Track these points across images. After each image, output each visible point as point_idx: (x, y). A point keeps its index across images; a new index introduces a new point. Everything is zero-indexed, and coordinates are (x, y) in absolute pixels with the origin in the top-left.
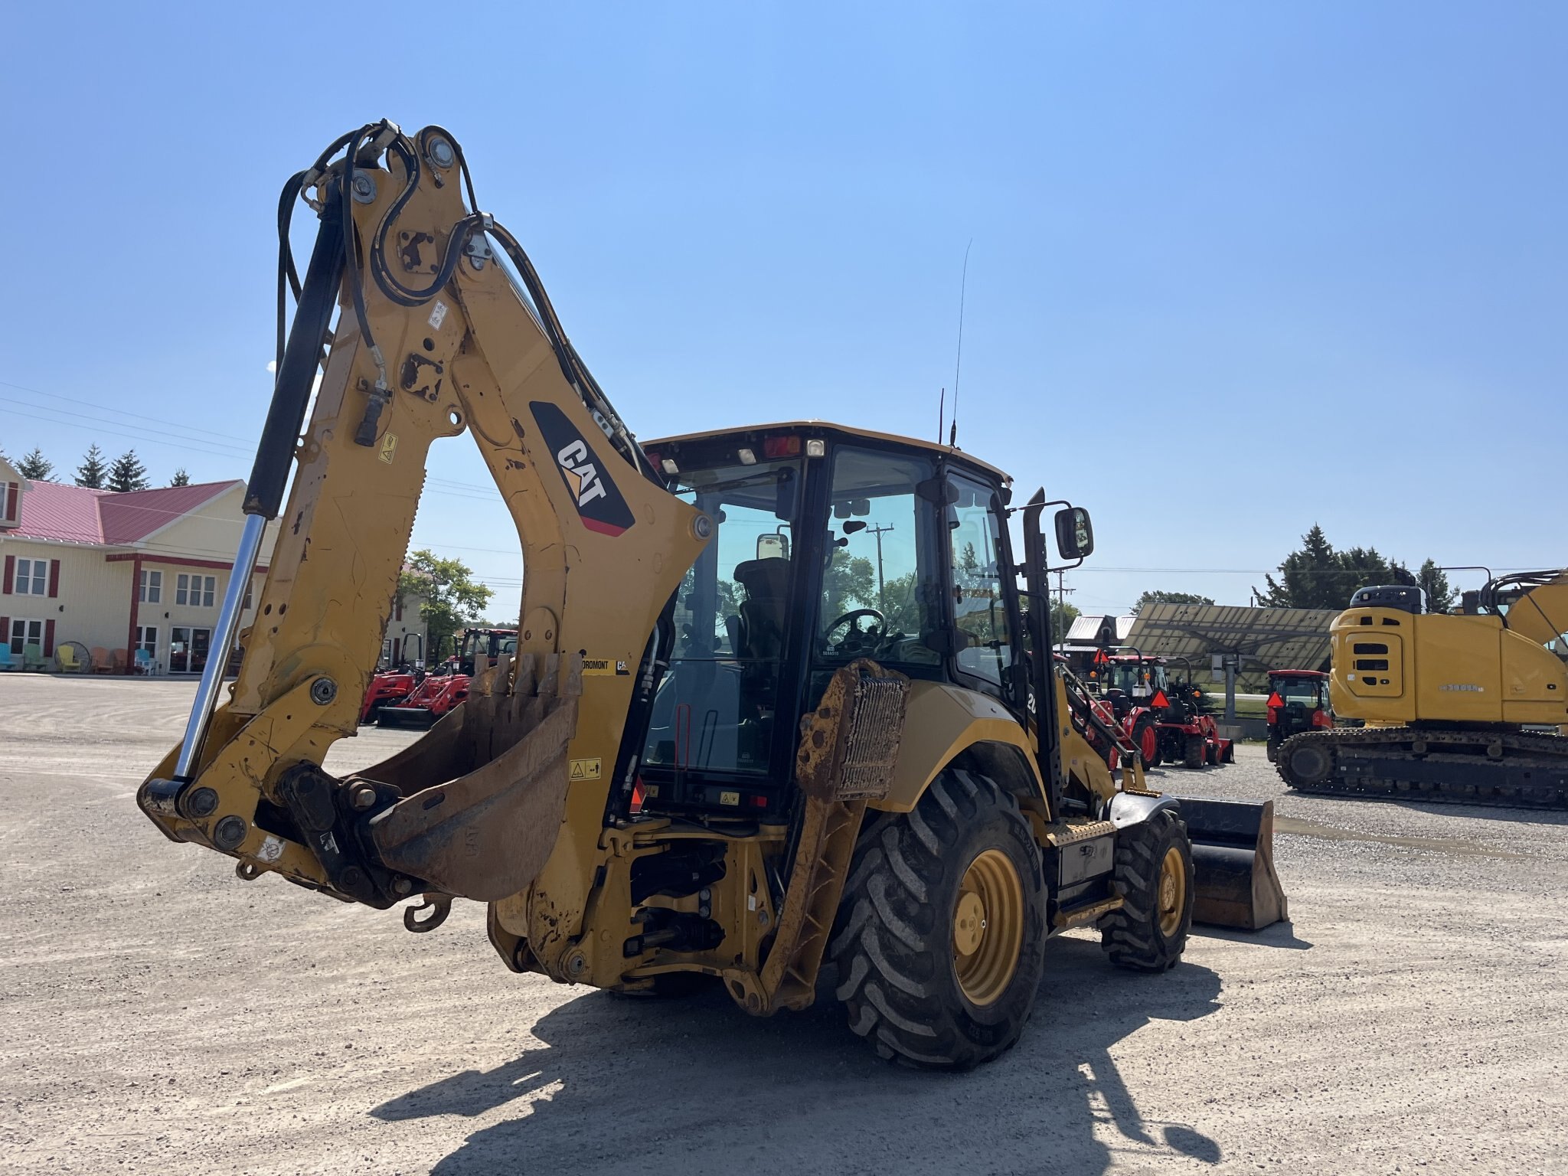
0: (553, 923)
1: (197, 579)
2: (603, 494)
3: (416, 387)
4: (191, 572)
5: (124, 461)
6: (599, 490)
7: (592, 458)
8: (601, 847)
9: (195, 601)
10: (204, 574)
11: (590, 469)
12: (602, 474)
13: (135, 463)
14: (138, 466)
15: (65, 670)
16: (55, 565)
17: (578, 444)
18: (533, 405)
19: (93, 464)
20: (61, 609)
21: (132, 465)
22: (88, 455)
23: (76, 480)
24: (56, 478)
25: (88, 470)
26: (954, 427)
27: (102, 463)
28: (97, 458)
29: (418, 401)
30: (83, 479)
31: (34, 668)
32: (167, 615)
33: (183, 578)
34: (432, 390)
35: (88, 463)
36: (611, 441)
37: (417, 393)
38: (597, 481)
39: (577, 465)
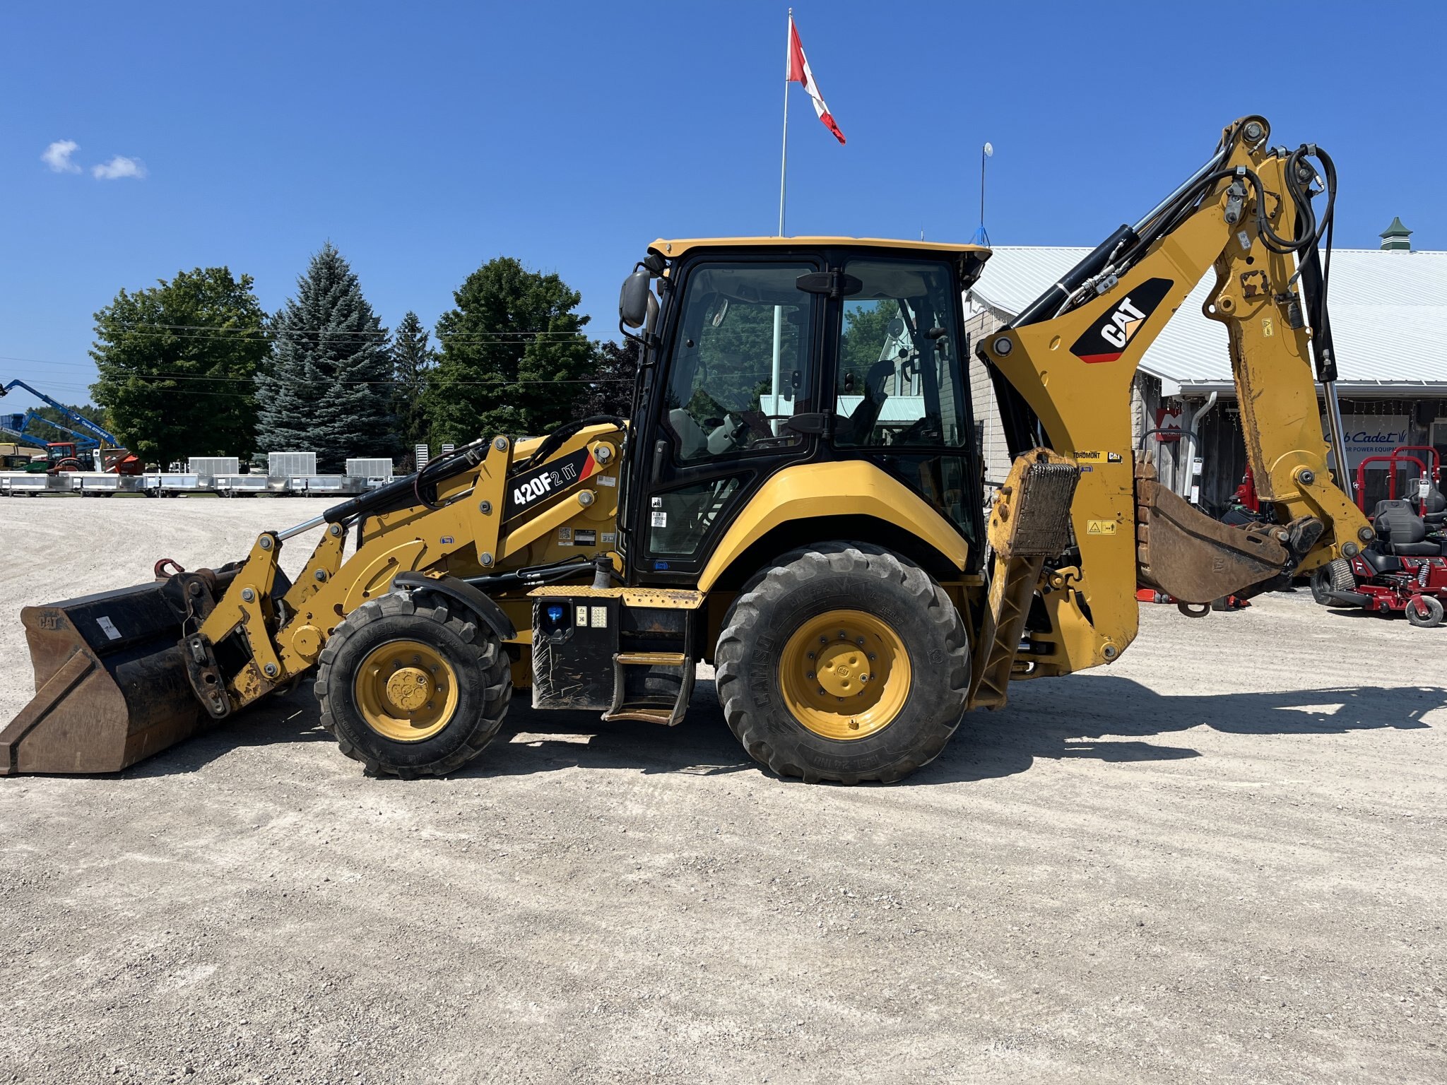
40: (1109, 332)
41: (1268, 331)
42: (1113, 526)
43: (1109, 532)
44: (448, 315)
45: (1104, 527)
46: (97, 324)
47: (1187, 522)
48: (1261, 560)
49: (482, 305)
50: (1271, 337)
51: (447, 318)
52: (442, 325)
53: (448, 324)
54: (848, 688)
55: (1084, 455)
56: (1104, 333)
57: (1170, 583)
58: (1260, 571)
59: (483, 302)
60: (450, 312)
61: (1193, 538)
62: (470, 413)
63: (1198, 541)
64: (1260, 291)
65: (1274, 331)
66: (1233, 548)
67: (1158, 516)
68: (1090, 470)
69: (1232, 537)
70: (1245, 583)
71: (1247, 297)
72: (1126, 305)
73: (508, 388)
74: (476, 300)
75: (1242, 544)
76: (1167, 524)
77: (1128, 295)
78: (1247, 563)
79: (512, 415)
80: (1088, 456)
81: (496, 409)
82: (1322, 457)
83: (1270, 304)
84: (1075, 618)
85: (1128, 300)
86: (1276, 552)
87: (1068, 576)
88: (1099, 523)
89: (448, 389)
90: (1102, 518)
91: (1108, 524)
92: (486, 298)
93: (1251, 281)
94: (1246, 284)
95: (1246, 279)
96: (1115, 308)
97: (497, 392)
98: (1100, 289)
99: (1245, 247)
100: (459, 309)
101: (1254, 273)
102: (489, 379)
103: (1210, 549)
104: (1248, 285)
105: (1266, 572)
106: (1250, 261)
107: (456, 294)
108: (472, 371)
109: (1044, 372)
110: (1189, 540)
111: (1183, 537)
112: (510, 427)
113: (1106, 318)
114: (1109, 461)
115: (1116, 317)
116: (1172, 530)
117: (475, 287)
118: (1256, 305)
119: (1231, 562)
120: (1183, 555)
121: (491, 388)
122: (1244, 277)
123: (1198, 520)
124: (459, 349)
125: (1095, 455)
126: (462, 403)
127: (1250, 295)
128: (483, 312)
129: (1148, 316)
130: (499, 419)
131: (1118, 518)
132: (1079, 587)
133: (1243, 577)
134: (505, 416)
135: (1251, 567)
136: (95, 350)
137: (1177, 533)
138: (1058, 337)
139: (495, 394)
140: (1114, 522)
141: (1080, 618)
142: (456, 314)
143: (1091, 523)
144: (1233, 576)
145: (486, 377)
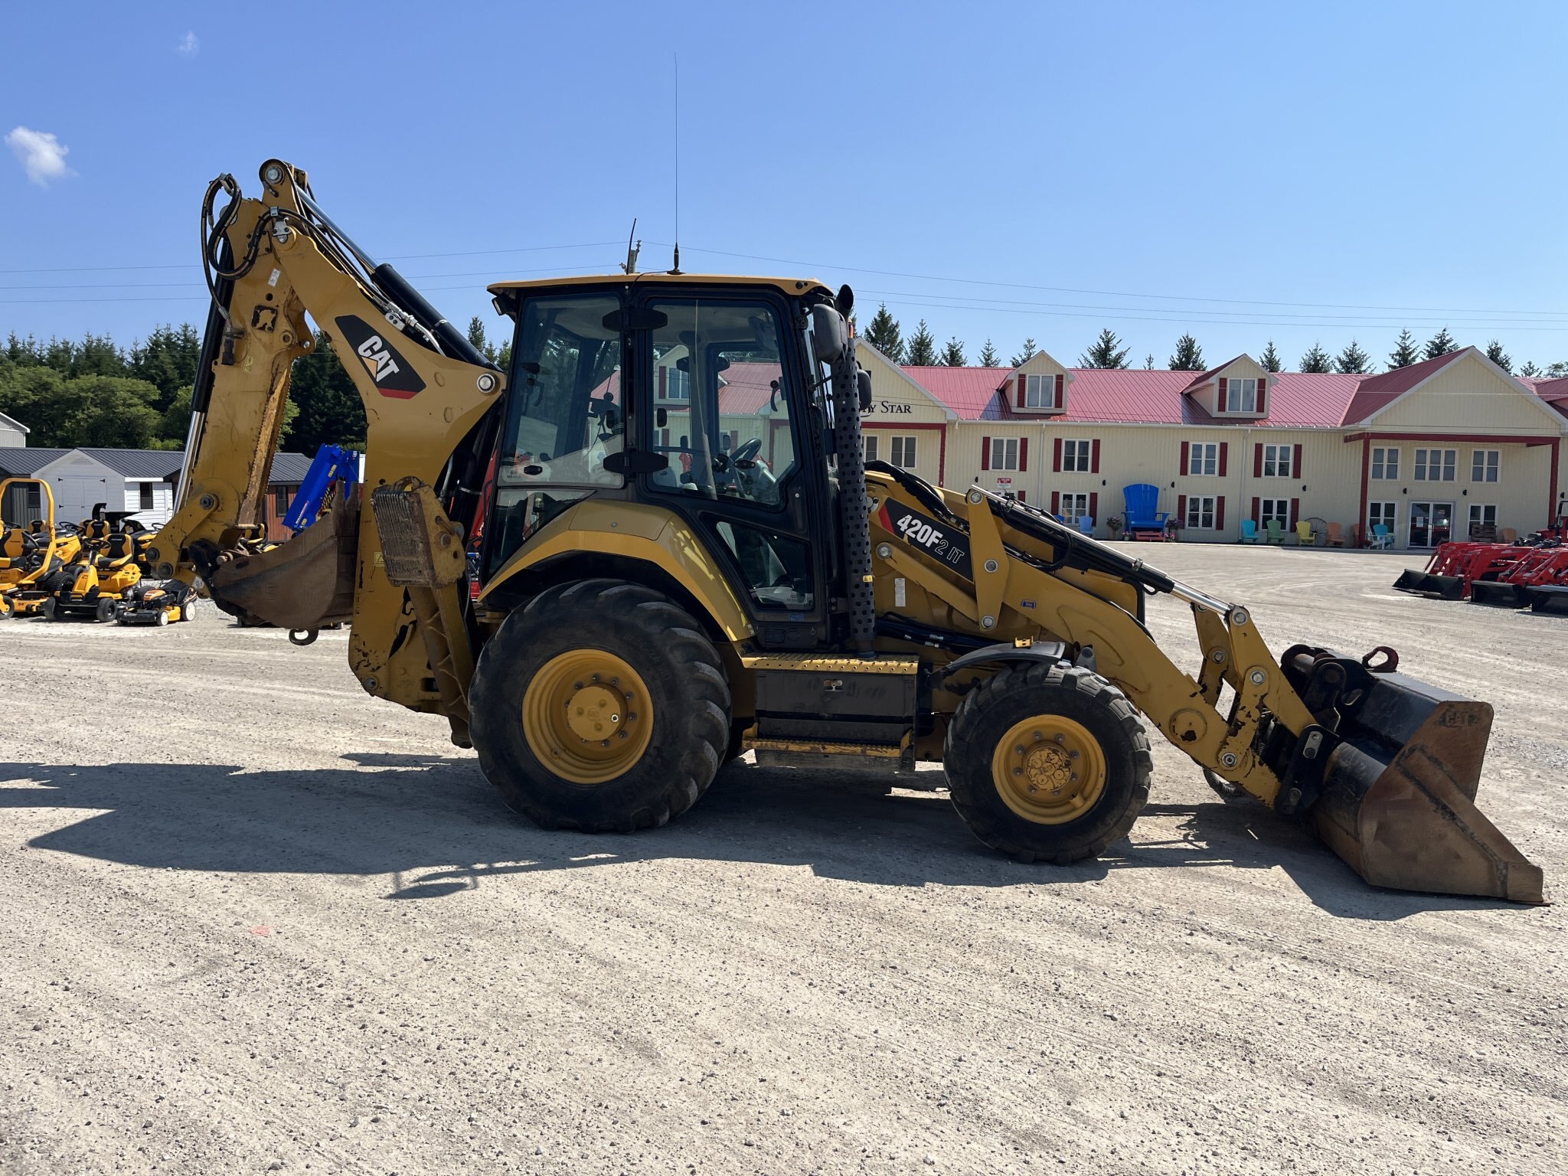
0: (365, 655)
1: (1436, 454)
2: (397, 370)
3: (259, 325)
4: (1429, 447)
5: (1437, 341)
6: (393, 367)
7: (386, 346)
8: (404, 612)
9: (1434, 476)
10: (1443, 448)
11: (386, 355)
12: (396, 356)
13: (1449, 341)
14: (1451, 344)
15: (1301, 543)
16: (1298, 449)
17: (375, 338)
18: (340, 321)
19: (1404, 349)
20: (1304, 488)
21: (1445, 344)
22: (1399, 340)
23: (1390, 366)
24: (1372, 367)
25: (1400, 355)
26: (676, 251)
27: (1413, 346)
28: (1408, 343)
29: (262, 332)
30: (1396, 364)
31: (1277, 542)
32: (1405, 491)
33: (1421, 454)
34: (269, 324)
35: (1399, 348)
36: (403, 331)
37: (260, 329)
38: (392, 362)
39: (374, 353)
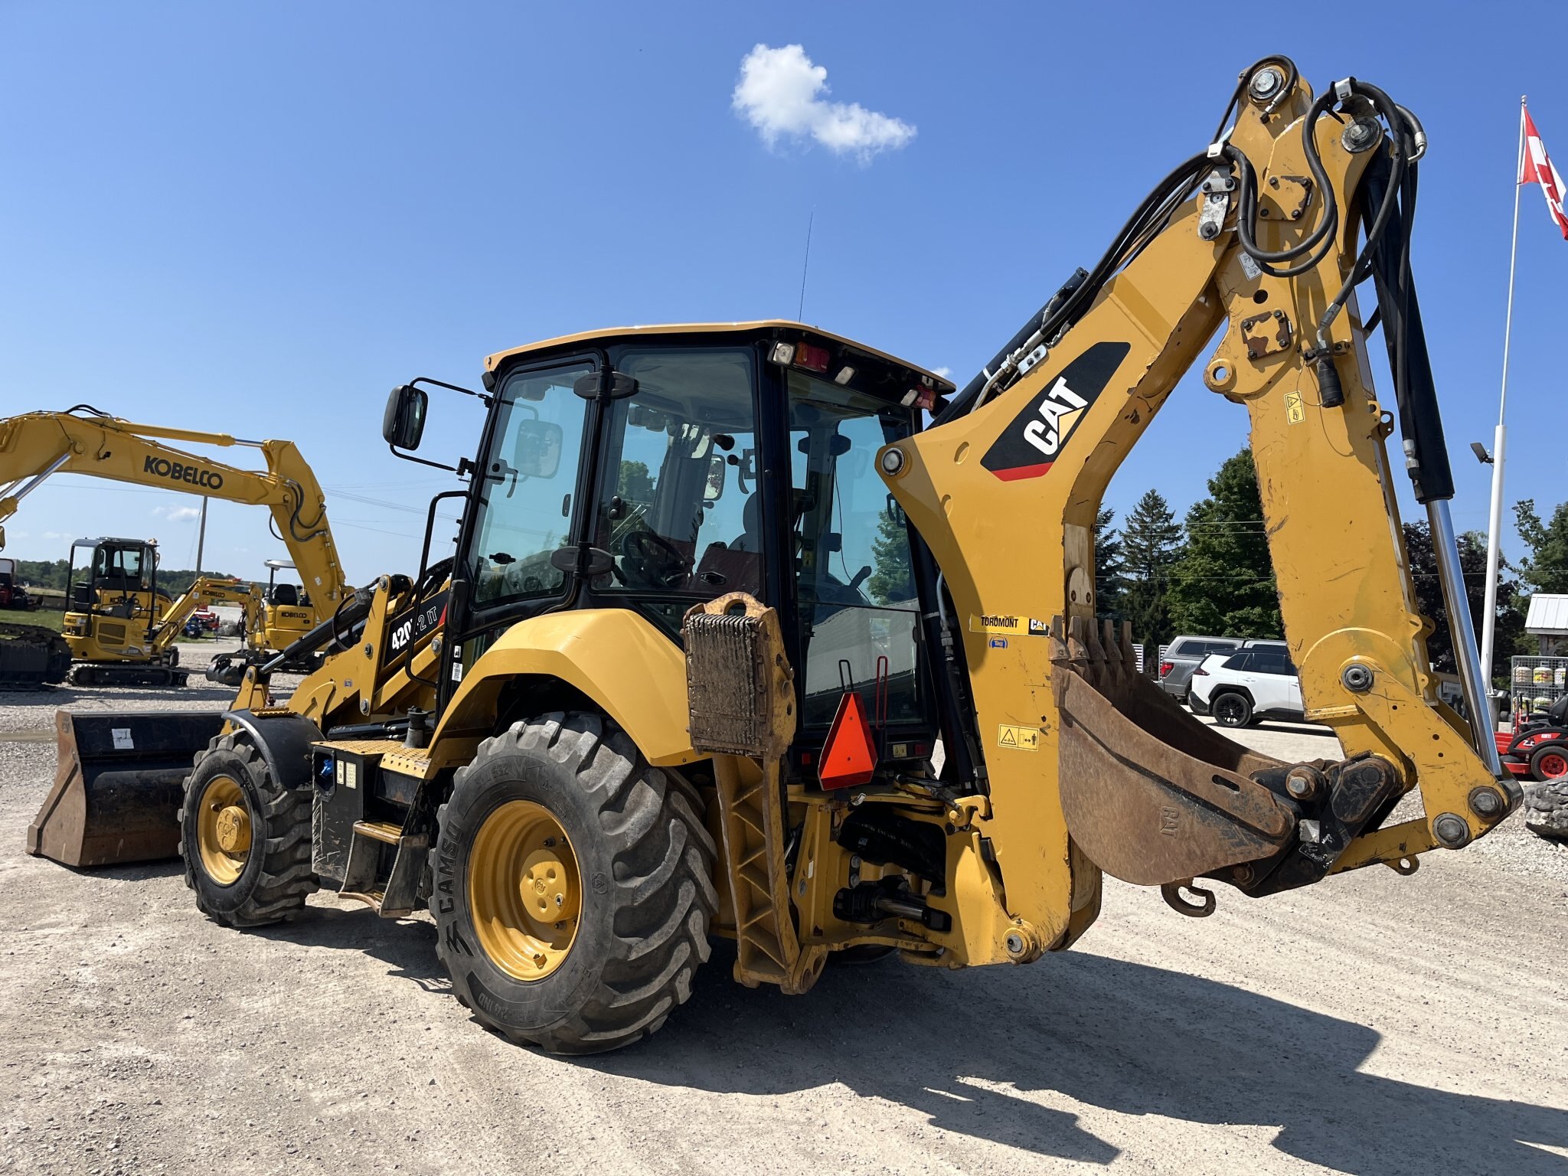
40: (1034, 432)
41: (1296, 414)
42: (1034, 738)
43: (1029, 745)
44: (1199, 506)
45: (1022, 736)
46: (881, 521)
47: (1112, 740)
48: (1243, 824)
49: (1235, 493)
50: (1302, 423)
51: (1198, 508)
52: (1192, 517)
53: (1199, 515)
54: (543, 910)
55: (996, 621)
56: (1028, 435)
57: (1090, 842)
58: (1241, 843)
59: (1236, 490)
60: (1201, 502)
61: (1126, 768)
62: (1213, 614)
63: (1133, 775)
64: (1273, 345)
65: (1306, 412)
66: (1190, 794)
67: (1070, 725)
68: (1004, 645)
69: (1187, 773)
70: (1215, 862)
71: (1253, 358)
72: (1060, 389)
73: (1257, 585)
74: (1229, 488)
75: (1204, 788)
76: (1086, 739)
77: (1062, 374)
78: (1217, 827)
79: (1260, 616)
80: (1001, 623)
81: (1243, 609)
82: (1403, 643)
83: (1299, 367)
84: (979, 879)
85: (1062, 381)
86: (1266, 810)
87: (972, 810)
88: (1014, 730)
89: (1189, 586)
90: (1019, 723)
91: (1028, 733)
92: (1239, 485)
93: (1258, 330)
94: (1249, 336)
95: (1249, 328)
96: (1044, 395)
97: (1245, 590)
98: (1024, 367)
99: (1251, 276)
100: (1213, 499)
101: (1264, 318)
102: (1238, 575)
103: (1153, 790)
104: (1254, 339)
105: (1253, 847)
106: (1261, 297)
107: (1211, 481)
108: (1216, 566)
109: (947, 497)
110: (1122, 771)
111: (1111, 765)
112: (1257, 630)
113: (1031, 412)
114: (1031, 632)
115: (1045, 408)
116: (1092, 749)
117: (1230, 473)
118: (1272, 370)
119: (1190, 819)
120: (1111, 796)
121: (1239, 585)
122: (1248, 326)
123: (1131, 738)
124: (1204, 542)
125: (1011, 622)
126: (1203, 601)
127: (1258, 354)
128: (1235, 501)
129: (1091, 402)
130: (1245, 621)
131: (1043, 725)
132: (987, 829)
133: (1211, 849)
134: (1252, 617)
135: (1225, 833)
136: (876, 545)
137: (1101, 758)
138: (966, 444)
139: (1242, 591)
140: (1036, 732)
141: (984, 880)
142: (1209, 504)
143: (1004, 730)
144: (1193, 845)
145: (1233, 573)
